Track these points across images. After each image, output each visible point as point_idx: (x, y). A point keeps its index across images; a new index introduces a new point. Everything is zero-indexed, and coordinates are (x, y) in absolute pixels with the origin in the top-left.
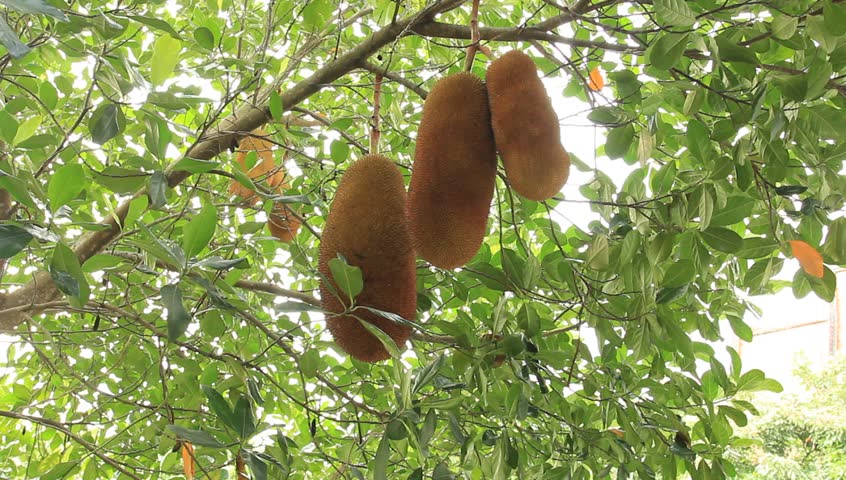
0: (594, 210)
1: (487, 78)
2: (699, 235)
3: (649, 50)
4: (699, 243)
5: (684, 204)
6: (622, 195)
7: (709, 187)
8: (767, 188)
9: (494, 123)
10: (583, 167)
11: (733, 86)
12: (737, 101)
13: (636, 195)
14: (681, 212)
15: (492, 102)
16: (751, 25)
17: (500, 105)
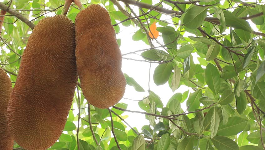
0: (147, 118)
1: (76, 22)
2: (210, 141)
3: (184, 15)
4: (211, 146)
5: (202, 119)
6: (165, 110)
7: (219, 109)
8: (259, 113)
9: (77, 53)
10: (139, 89)
11: (238, 44)
12: (238, 54)
13: (174, 111)
14: (200, 124)
15: (77, 38)
16: (254, 7)
17: (82, 41)
